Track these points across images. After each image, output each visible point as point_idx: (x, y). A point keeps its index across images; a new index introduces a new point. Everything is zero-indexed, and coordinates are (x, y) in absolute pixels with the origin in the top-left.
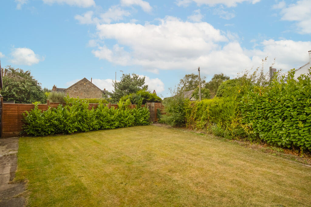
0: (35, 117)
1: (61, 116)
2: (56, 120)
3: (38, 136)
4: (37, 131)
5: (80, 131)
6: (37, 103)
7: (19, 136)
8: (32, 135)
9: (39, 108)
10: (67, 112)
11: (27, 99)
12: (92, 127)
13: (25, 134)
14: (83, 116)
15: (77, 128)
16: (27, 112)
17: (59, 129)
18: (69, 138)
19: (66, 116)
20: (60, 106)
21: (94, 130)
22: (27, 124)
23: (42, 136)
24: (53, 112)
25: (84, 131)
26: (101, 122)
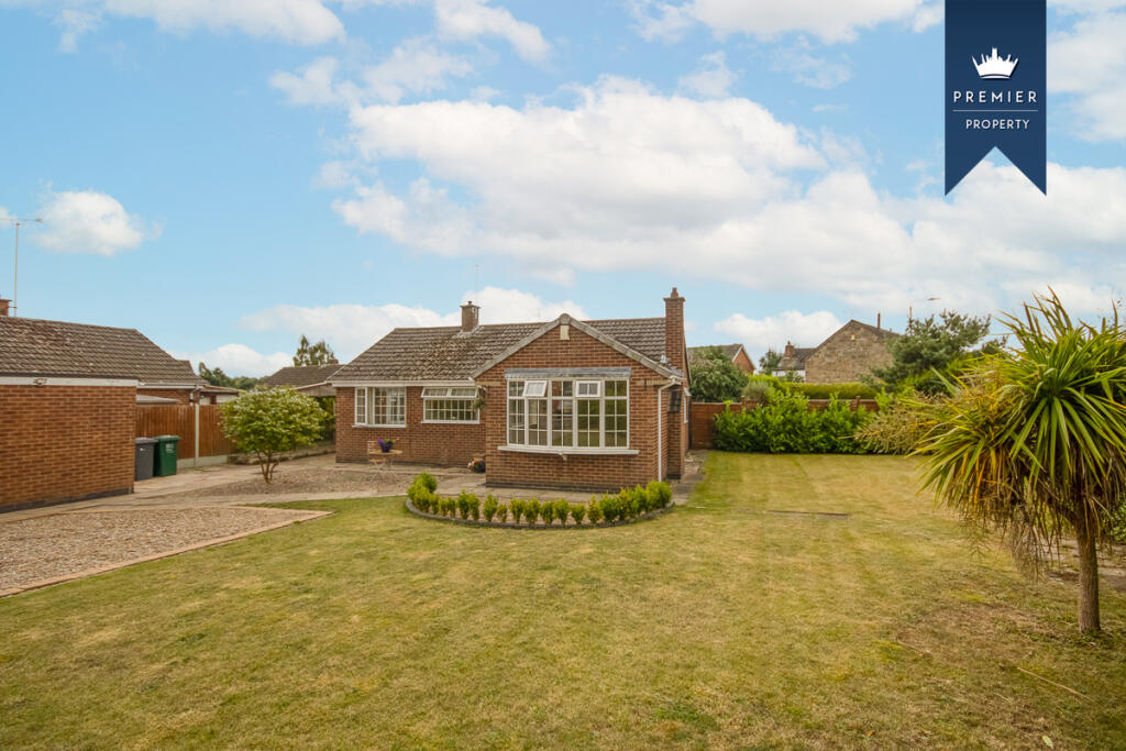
0: (726, 423)
1: (759, 422)
2: (753, 428)
3: (730, 451)
4: (729, 443)
5: (789, 450)
6: (729, 402)
7: (709, 449)
8: (723, 449)
9: (732, 410)
10: (768, 417)
11: (718, 395)
12: (812, 445)
13: (715, 447)
14: (794, 425)
15: (784, 444)
16: (717, 415)
17: (757, 444)
18: (768, 460)
19: (766, 423)
20: (759, 406)
21: (818, 451)
22: (717, 432)
23: (735, 451)
24: (749, 417)
25: (798, 452)
26: (833, 438)
